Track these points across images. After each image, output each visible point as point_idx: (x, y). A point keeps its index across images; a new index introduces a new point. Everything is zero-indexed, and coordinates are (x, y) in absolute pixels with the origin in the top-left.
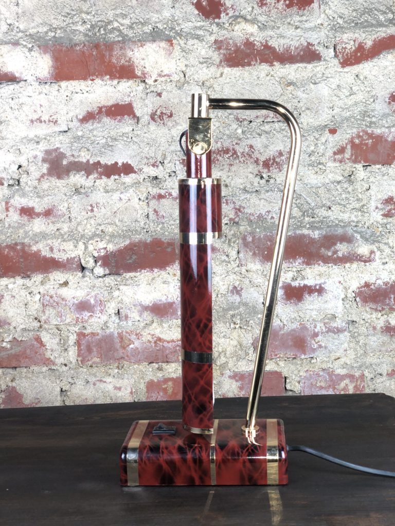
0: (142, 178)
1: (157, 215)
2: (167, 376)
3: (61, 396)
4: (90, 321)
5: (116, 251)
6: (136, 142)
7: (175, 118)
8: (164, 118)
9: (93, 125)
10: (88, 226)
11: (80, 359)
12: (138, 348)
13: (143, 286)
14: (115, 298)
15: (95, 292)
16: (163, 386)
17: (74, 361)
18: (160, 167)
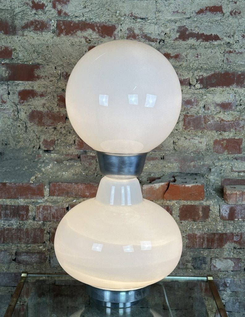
0: (223, 43)
1: (228, 61)
2: (224, 138)
3: (173, 145)
4: (191, 110)
5: (207, 77)
6: (222, 25)
7: (242, 14)
8: (237, 14)
9: (202, 15)
10: (195, 64)
11: (184, 127)
12: (211, 124)
13: (218, 94)
14: (204, 99)
15: (195, 96)
16: (222, 143)
17: (181, 129)
18: (232, 38)
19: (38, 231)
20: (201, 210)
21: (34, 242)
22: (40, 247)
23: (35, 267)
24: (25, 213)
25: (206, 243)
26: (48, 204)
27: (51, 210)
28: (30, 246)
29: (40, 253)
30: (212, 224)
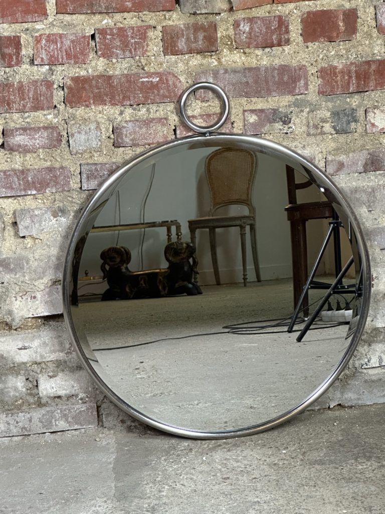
19: (41, 85)
20: (342, 18)
21: (36, 108)
22: (48, 116)
23: (41, 157)
24: (15, 51)
25: (354, 81)
26: (56, 30)
27: (62, 43)
28: (29, 116)
29: (50, 127)
30: (363, 43)
